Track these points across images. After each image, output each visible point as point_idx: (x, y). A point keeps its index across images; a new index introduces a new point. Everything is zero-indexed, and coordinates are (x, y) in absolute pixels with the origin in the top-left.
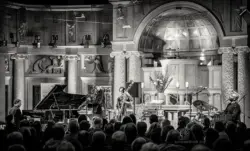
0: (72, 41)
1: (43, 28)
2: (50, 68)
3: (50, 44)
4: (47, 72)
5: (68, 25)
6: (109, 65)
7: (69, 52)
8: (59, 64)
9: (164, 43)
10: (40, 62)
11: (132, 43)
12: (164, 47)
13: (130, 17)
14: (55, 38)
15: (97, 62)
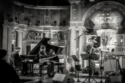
0: (47, 23)
1: (33, 17)
2: (36, 37)
3: (36, 25)
4: (34, 39)
5: (45, 16)
6: (65, 36)
7: (45, 29)
8: (40, 35)
9: (94, 25)
10: (30, 34)
11: (81, 22)
12: (94, 27)
13: (80, 9)
14: (39, 22)
15: (59, 34)
